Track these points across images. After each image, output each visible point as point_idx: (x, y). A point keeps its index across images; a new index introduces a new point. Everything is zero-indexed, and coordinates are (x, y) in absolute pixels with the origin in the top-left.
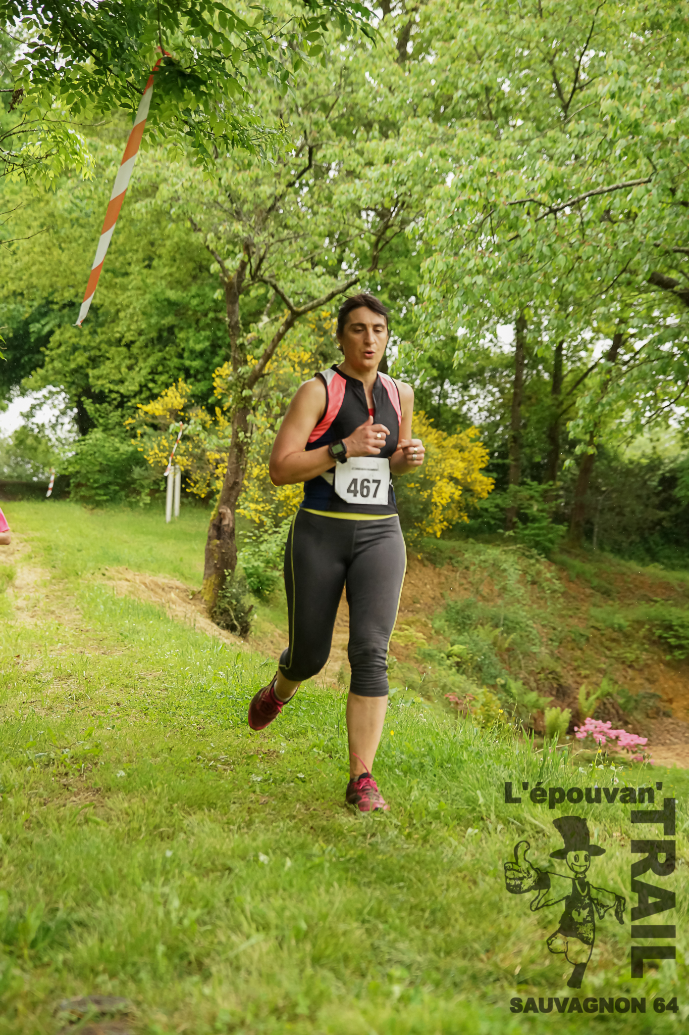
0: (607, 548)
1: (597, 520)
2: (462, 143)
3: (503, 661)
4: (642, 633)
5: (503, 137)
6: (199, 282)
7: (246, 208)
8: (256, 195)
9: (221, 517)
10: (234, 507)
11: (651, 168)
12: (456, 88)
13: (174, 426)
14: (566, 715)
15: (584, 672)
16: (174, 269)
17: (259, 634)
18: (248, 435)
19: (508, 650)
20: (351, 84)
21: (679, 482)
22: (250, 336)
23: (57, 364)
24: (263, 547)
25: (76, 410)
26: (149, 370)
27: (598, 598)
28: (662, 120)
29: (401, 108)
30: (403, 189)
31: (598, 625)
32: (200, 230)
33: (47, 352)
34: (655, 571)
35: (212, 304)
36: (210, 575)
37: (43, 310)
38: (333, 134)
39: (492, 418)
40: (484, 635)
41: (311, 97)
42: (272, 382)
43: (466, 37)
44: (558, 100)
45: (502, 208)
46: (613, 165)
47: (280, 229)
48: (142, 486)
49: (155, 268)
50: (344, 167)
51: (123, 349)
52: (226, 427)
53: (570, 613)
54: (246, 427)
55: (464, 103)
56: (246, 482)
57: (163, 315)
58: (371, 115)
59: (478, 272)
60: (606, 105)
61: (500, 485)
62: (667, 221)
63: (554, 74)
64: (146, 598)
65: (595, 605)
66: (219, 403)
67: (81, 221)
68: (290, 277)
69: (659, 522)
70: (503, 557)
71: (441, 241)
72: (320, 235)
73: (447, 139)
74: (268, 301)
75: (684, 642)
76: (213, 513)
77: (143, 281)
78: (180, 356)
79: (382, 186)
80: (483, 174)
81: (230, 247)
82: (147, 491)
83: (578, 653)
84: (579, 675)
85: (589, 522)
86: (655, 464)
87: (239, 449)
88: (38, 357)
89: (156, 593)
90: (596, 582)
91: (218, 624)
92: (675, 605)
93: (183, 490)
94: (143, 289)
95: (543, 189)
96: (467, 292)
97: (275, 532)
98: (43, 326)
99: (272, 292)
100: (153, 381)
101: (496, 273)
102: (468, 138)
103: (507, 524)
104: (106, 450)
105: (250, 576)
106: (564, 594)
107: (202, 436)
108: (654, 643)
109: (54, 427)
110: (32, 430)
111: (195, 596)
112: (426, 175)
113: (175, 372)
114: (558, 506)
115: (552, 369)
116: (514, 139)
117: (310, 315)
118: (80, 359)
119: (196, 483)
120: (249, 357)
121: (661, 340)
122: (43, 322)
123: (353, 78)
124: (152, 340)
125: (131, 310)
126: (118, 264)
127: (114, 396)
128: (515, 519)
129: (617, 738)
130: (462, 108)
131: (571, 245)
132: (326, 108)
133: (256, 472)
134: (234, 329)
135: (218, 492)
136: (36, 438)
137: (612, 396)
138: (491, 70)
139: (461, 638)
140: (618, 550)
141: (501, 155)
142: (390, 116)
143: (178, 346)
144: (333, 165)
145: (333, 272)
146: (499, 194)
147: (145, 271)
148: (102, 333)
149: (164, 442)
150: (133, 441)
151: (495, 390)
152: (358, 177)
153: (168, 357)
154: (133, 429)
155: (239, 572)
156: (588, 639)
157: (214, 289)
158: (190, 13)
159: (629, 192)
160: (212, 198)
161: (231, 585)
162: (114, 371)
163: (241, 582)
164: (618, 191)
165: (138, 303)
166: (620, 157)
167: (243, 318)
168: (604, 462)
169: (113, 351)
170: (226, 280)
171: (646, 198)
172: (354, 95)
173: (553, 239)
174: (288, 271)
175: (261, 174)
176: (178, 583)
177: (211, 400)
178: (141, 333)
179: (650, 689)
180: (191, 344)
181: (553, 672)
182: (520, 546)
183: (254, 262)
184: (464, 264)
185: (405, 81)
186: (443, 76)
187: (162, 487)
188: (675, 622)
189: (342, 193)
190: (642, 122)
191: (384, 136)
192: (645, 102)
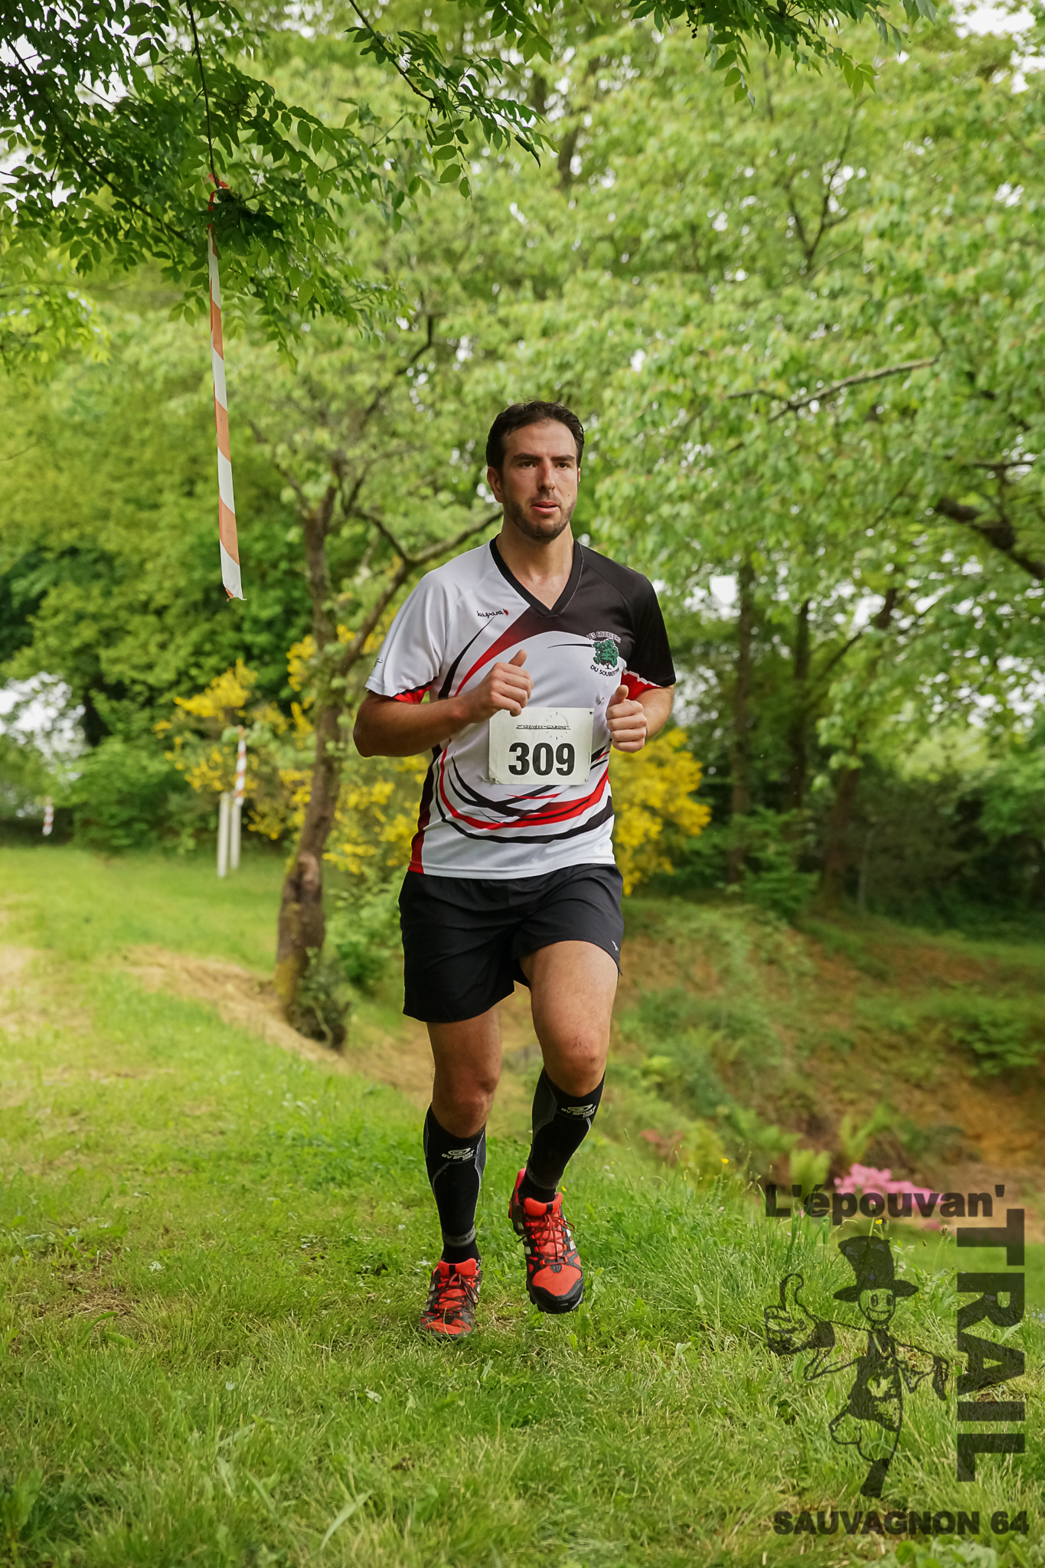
0: (881, 908)
1: (864, 866)
2: (657, 306)
3: (726, 1080)
4: (935, 1034)
5: (718, 297)
6: (265, 518)
7: (335, 406)
8: (351, 388)
9: (301, 869)
10: (321, 851)
11: (937, 342)
12: (646, 226)
13: (229, 733)
14: (821, 1162)
15: (848, 1095)
17: (360, 1044)
18: (341, 745)
19: (735, 1064)
20: (489, 221)
21: (986, 808)
22: (342, 597)
23: (53, 641)
24: (365, 913)
25: (81, 710)
26: (189, 649)
27: (867, 984)
28: (955, 271)
29: (564, 257)
30: (568, 376)
31: (869, 1024)
32: (266, 441)
33: (38, 624)
34: (953, 942)
35: (284, 550)
36: (285, 957)
37: (33, 560)
38: (463, 295)
39: (705, 717)
40: (698, 1042)
41: (432, 240)
43: (662, 150)
44: (798, 244)
45: (717, 404)
46: (881, 339)
47: (386, 438)
48: (183, 824)
49: (200, 498)
50: (481, 345)
51: (152, 619)
52: (307, 734)
53: (826, 1006)
54: (337, 733)
55: (658, 249)
56: (338, 815)
57: (211, 565)
58: (520, 268)
59: (682, 498)
60: (872, 247)
61: (720, 816)
62: (962, 420)
63: (792, 205)
64: (190, 993)
65: (864, 995)
66: (296, 697)
67: (88, 428)
68: (402, 509)
69: (957, 869)
70: (725, 924)
71: (626, 454)
72: (446, 445)
73: (634, 303)
74: (368, 544)
75: (998, 1049)
76: (290, 862)
77: (182, 516)
78: (238, 628)
79: (536, 371)
80: (688, 351)
81: (310, 465)
82: (189, 830)
83: (839, 1067)
84: (841, 1100)
85: (852, 870)
86: (950, 781)
87: (328, 767)
88: (24, 630)
89: (204, 984)
90: (863, 960)
91: (298, 1030)
92: (982, 993)
93: (244, 829)
94: (182, 527)
95: (779, 375)
96: (666, 527)
97: (382, 891)
98: (33, 584)
99: (374, 532)
100: (198, 665)
101: (709, 500)
102: (666, 298)
103: (728, 874)
104: (126, 771)
105: (345, 956)
106: (817, 978)
107: (273, 746)
108: (951, 1050)
109: (48, 735)
110: (15, 740)
111: (264, 987)
112: (605, 355)
113: (229, 652)
114: (806, 847)
115: (794, 642)
116: (733, 301)
118: (87, 632)
119: (263, 816)
120: (341, 629)
121: (956, 598)
122: (32, 577)
123: (492, 212)
124: (195, 606)
125: (162, 560)
126: (143, 491)
127: (138, 688)
128: (742, 867)
130: (656, 256)
131: (821, 458)
132: (452, 258)
133: (353, 799)
134: (320, 589)
135: (296, 829)
136: (22, 752)
137: (885, 681)
138: (699, 200)
139: (663, 1047)
140: (897, 912)
141: (716, 325)
142: (549, 270)
143: (234, 612)
144: (464, 342)
145: (466, 499)
146: (712, 382)
147: (184, 501)
148: (122, 594)
149: (217, 757)
150: (168, 755)
151: (709, 673)
152: (502, 358)
153: (219, 629)
154: (169, 737)
155: (330, 950)
156: (853, 1046)
157: (287, 527)
158: (255, 124)
159: (905, 378)
160: (283, 394)
161: (317, 972)
162: (139, 651)
163: (332, 967)
164: (891, 378)
165: (174, 549)
166: (892, 326)
167: (332, 570)
168: (874, 780)
169: (136, 621)
170: (305, 514)
171: (932, 384)
172: (492, 240)
173: (794, 449)
174: (398, 500)
175: (356, 356)
176: (236, 968)
177: (284, 693)
178: (178, 593)
179: (948, 1119)
180: (254, 609)
181: (801, 1096)
182: (749, 907)
183: (347, 487)
184: (661, 487)
185: (571, 217)
186: (627, 209)
187: (212, 826)
188: (984, 1019)
189: (478, 382)
190: (926, 275)
191: (541, 297)
192: (931, 246)
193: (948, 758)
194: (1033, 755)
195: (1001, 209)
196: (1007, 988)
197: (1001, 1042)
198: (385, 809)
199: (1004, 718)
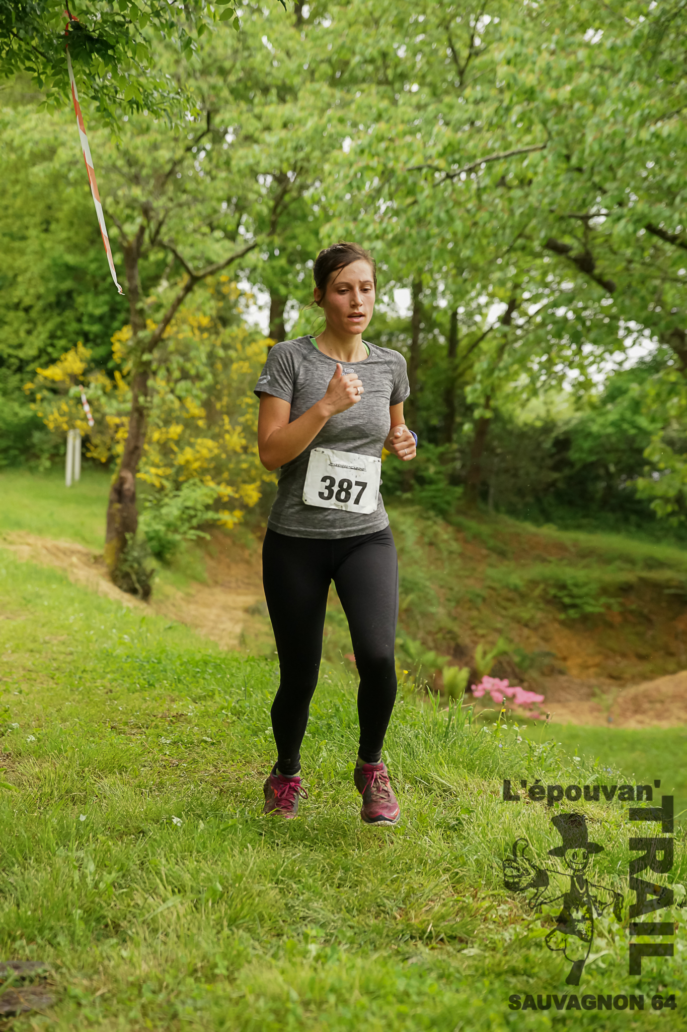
0: (503, 509)
1: (493, 481)
2: (359, 108)
4: (537, 592)
5: (401, 102)
6: (97, 246)
7: (145, 172)
8: (155, 160)
9: (122, 481)
10: (135, 471)
11: (545, 136)
12: (354, 53)
13: (74, 390)
14: (463, 674)
15: (481, 632)
16: (72, 234)
17: (161, 597)
18: (149, 399)
19: (406, 610)
20: (247, 48)
21: (573, 444)
22: (151, 300)
24: (164, 511)
26: (47, 334)
27: (494, 558)
28: (557, 86)
29: (298, 73)
30: (301, 155)
31: (494, 585)
34: (549, 531)
36: (111, 539)
38: (231, 98)
41: (208, 61)
42: (171, 346)
43: (364, 2)
44: (454, 67)
45: (400, 174)
46: (509, 130)
47: (179, 194)
48: (42, 451)
49: (52, 232)
50: (243, 133)
51: (21, 314)
52: (126, 391)
53: (467, 573)
54: (146, 391)
55: (361, 69)
56: (146, 447)
57: (61, 278)
58: (269, 80)
59: (377, 237)
60: (503, 71)
62: (562, 187)
63: (450, 40)
64: (47, 562)
65: (491, 566)
66: (118, 367)
68: (190, 240)
69: (553, 484)
70: (402, 519)
71: (341, 207)
72: (219, 199)
73: (345, 104)
74: (166, 265)
75: (578, 601)
76: (114, 477)
77: (42, 245)
78: (79, 320)
79: (281, 150)
80: (381, 139)
81: (128, 211)
82: (47, 455)
83: (475, 613)
84: (476, 634)
85: (485, 484)
86: (548, 427)
87: (139, 414)
89: (57, 557)
90: (491, 543)
91: (120, 587)
92: (571, 564)
93: (83, 455)
94: (42, 253)
95: (441, 155)
97: (175, 496)
99: (170, 258)
100: (53, 345)
101: (394, 239)
102: (366, 102)
103: (404, 486)
104: (4, 415)
105: (151, 539)
106: (461, 555)
107: (103, 400)
108: (548, 602)
111: (97, 560)
112: (325, 141)
113: (73, 336)
114: (454, 469)
115: (448, 333)
116: (410, 105)
117: (209, 280)
119: (96, 447)
120: (149, 322)
121: (555, 305)
123: (250, 42)
124: (50, 307)
125: (28, 275)
126: (15, 229)
127: (13, 360)
128: (412, 482)
129: (514, 696)
130: (359, 73)
131: (468, 211)
132: (223, 72)
133: (156, 436)
134: (133, 294)
135: (118, 456)
137: (509, 360)
140: (513, 512)
141: (399, 121)
142: (288, 82)
143: (76, 309)
144: (231, 129)
145: (232, 236)
146: (397, 159)
147: (43, 236)
148: (1, 297)
149: (65, 408)
150: (33, 406)
152: (256, 141)
153: (66, 321)
154: (33, 393)
155: (141, 535)
156: (484, 600)
159: (525, 158)
160: (110, 163)
161: (132, 548)
162: (13, 336)
163: (143, 546)
164: (514, 157)
165: (36, 268)
166: (516, 124)
167: (142, 283)
168: (500, 425)
169: (11, 315)
170: (125, 244)
171: (542, 164)
172: (251, 60)
173: (450, 204)
174: (186, 235)
175: (159, 138)
176: (79, 547)
177: (110, 365)
178: (39, 297)
179: (545, 647)
180: (90, 308)
181: (450, 632)
182: (417, 508)
183: (153, 226)
184: (363, 229)
185: (302, 46)
186: (339, 41)
187: (62, 452)
188: (569, 582)
189: (241, 158)
190: (538, 89)
191: (282, 100)
192: (540, 68)
193: (548, 411)
194: (604, 410)
195: (588, 45)
196: (585, 562)
197: (580, 597)
198: (177, 443)
199: (586, 385)
